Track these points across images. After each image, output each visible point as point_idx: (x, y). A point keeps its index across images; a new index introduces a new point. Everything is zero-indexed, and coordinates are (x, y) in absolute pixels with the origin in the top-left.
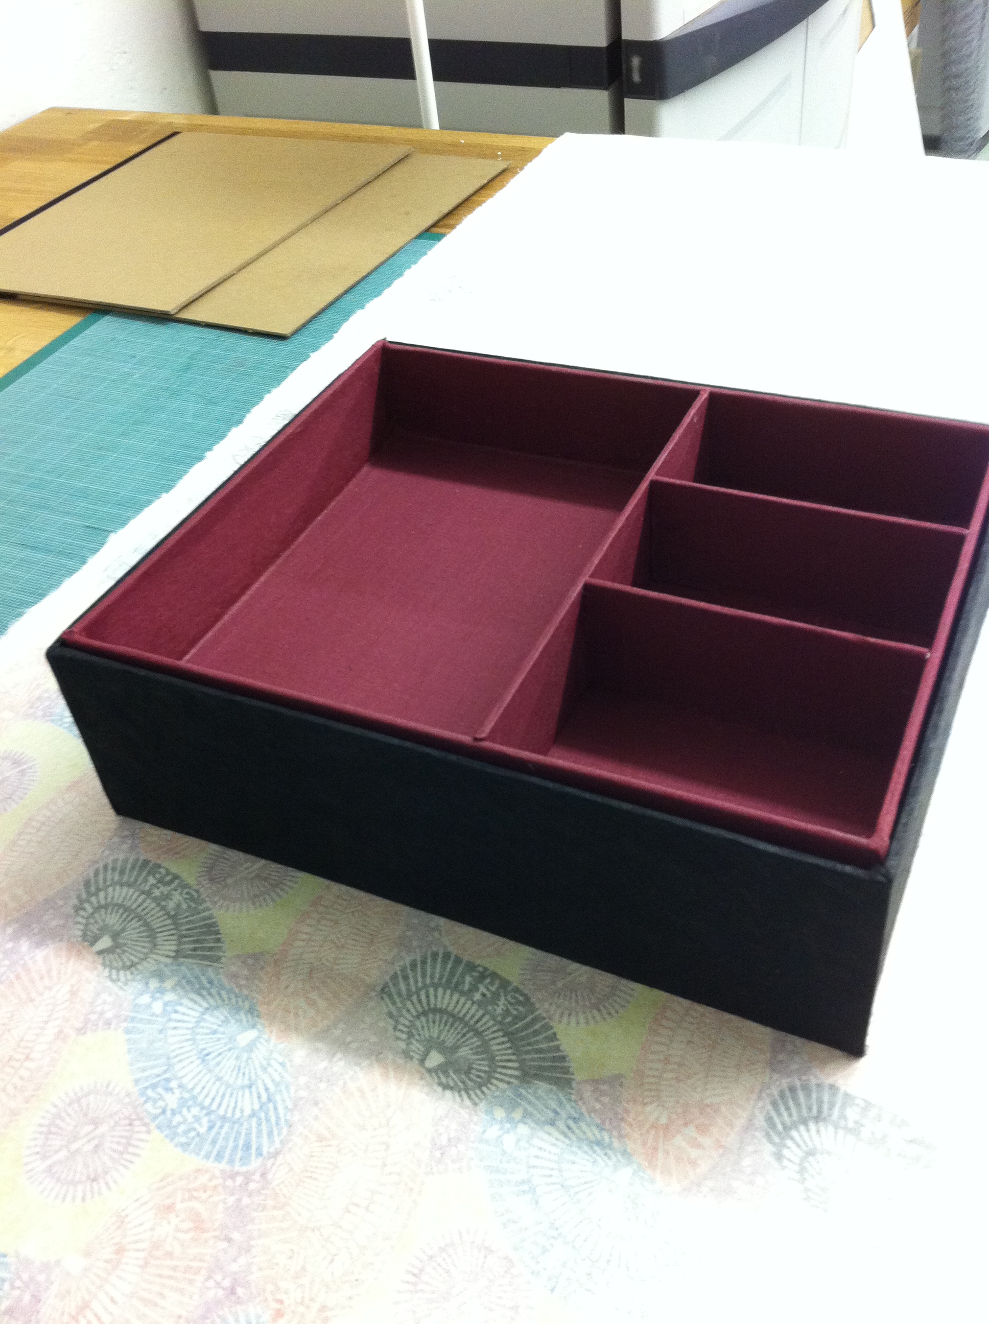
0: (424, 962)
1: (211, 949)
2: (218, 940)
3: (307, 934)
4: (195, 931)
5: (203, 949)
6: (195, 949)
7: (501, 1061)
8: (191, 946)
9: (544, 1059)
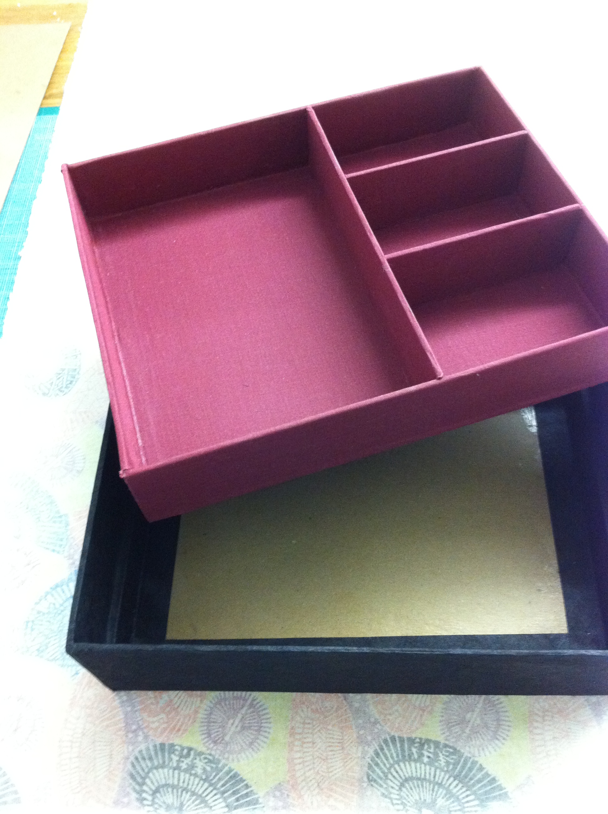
0: (382, 749)
1: (247, 795)
2: (247, 786)
3: (300, 758)
4: (228, 785)
5: (242, 797)
6: (237, 800)
7: (464, 798)
8: (233, 798)
9: (485, 786)
